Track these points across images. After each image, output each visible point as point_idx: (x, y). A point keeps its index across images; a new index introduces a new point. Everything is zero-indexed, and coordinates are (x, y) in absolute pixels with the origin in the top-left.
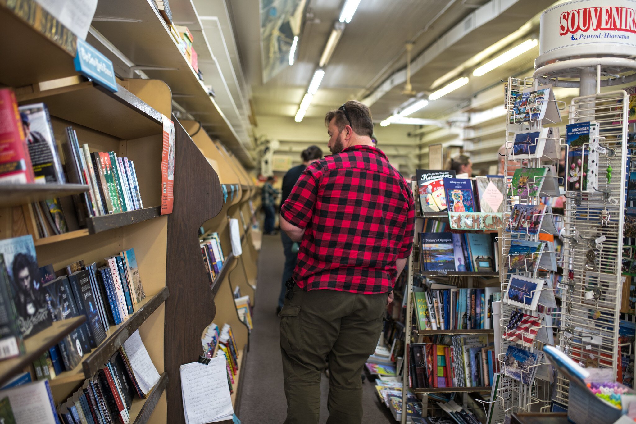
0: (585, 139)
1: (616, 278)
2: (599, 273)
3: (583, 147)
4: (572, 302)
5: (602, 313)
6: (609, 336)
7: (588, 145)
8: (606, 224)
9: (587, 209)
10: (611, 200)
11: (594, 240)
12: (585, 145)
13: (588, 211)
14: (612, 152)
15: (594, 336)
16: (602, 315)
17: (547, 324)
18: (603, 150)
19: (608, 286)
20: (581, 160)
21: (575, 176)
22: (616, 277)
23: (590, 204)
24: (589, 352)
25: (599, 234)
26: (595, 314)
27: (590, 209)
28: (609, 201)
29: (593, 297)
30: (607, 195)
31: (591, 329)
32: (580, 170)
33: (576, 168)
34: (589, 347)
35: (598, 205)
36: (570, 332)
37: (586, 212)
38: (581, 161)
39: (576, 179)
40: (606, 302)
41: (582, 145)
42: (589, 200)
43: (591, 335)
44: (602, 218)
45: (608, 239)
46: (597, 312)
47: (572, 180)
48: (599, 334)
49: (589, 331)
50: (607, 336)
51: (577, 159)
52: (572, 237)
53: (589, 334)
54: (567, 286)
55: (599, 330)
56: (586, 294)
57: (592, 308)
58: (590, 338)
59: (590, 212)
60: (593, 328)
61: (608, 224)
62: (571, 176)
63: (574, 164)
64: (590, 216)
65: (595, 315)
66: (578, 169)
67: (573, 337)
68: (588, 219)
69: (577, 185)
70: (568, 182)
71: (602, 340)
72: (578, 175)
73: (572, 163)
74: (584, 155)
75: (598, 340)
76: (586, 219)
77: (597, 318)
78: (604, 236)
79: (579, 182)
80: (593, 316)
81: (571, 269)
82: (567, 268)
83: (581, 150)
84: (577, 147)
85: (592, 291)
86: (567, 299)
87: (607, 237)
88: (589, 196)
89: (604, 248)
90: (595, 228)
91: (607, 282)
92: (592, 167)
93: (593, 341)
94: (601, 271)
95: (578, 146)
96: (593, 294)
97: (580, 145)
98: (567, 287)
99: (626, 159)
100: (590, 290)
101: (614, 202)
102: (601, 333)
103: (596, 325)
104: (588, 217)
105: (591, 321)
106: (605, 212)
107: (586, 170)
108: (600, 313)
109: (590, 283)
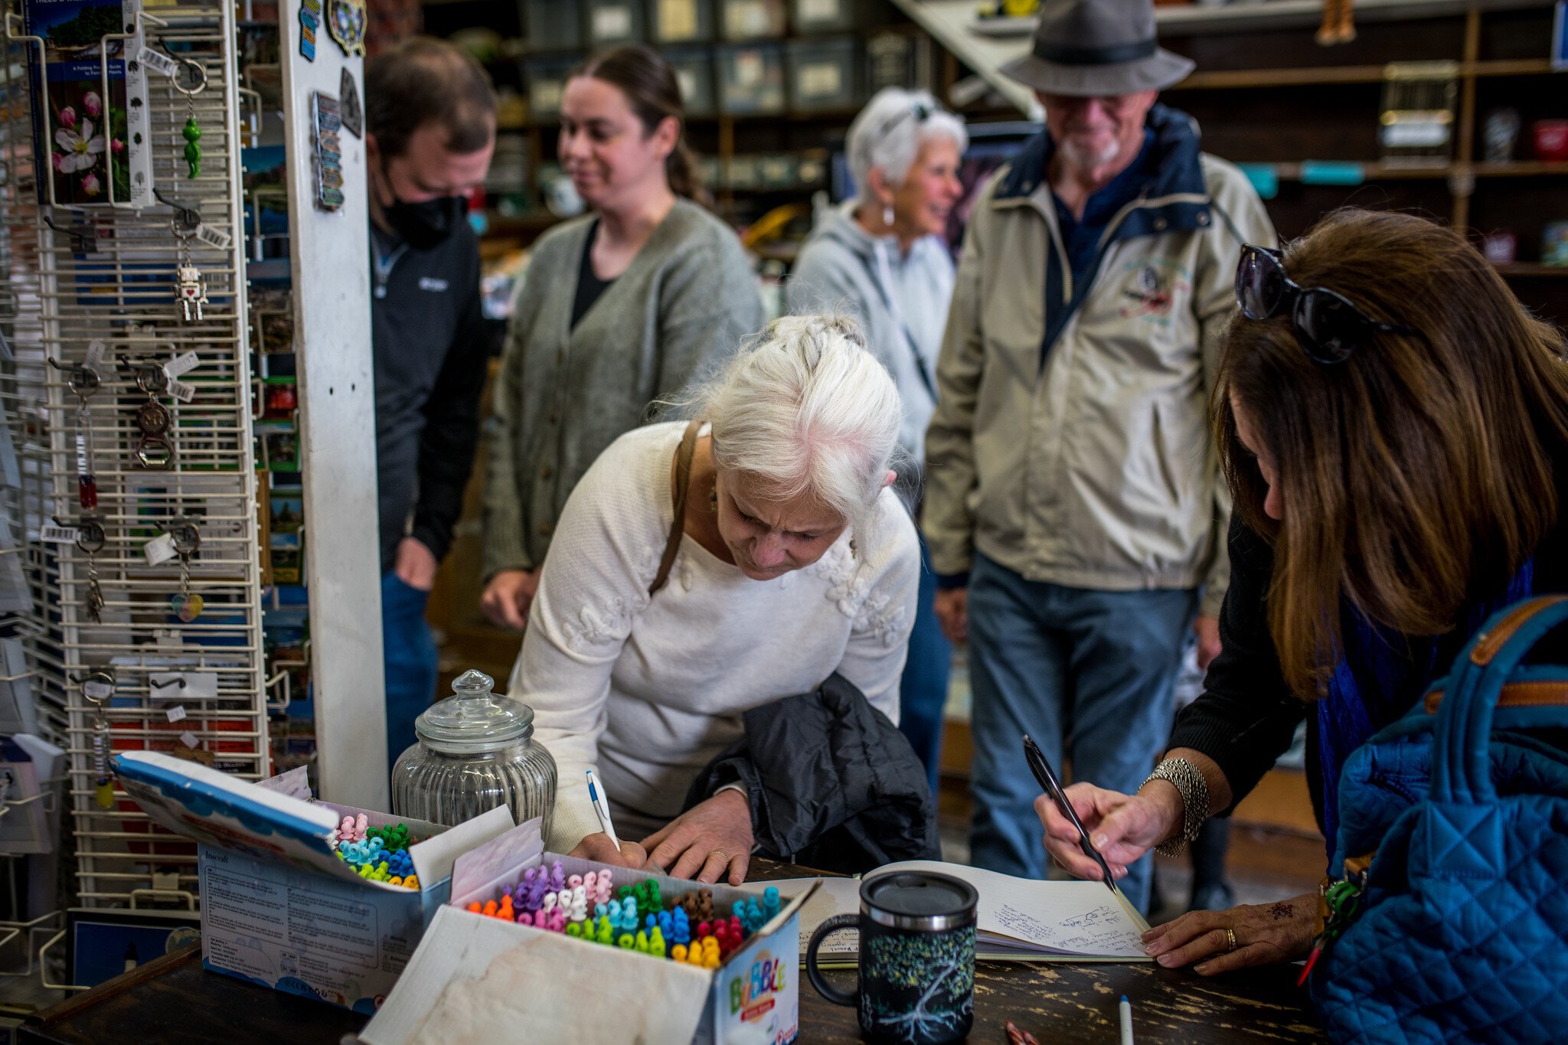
0: (107, 21)
1: (242, 482)
2: (179, 472)
3: (105, 49)
4: (100, 581)
5: (207, 598)
6: (230, 665)
7: (119, 44)
8: (200, 313)
9: (114, 267)
10: (206, 233)
11: (159, 369)
12: (109, 41)
13: (119, 272)
14: (193, 77)
15: (188, 677)
16: (207, 605)
17: (13, 671)
18: (166, 63)
19: (203, 511)
20: (101, 95)
21: (81, 152)
22: (243, 477)
23: (126, 252)
24: (178, 728)
25: (166, 347)
26: (185, 605)
27: (124, 267)
28: (199, 236)
29: (173, 553)
30: (188, 218)
31: (170, 654)
32: (98, 131)
33: (79, 121)
34: (177, 714)
35: (152, 252)
36: (102, 680)
37: (113, 279)
38: (99, 100)
39: (84, 162)
40: (202, 561)
41: (99, 42)
42: (117, 235)
43: (178, 675)
44: (185, 294)
45: (205, 362)
46: (190, 598)
47: (68, 166)
48: (199, 665)
49: (166, 660)
50: (224, 666)
51: (85, 92)
52: (78, 365)
53: (170, 671)
54: (75, 530)
55: (197, 651)
56: (148, 546)
57: (171, 587)
58: (177, 685)
59: (125, 278)
60: (177, 652)
61: (205, 311)
62: (65, 153)
63: (70, 111)
64: (126, 289)
65: (186, 610)
66: (87, 127)
67: (117, 692)
68: (121, 301)
69: (92, 185)
70: (57, 173)
71: (216, 683)
72: (93, 148)
73: (62, 107)
74: (109, 75)
75: (202, 686)
76: (115, 301)
77: (194, 616)
78: (193, 352)
79: (98, 169)
80: (181, 615)
81: (82, 471)
82: (63, 469)
83: (97, 60)
84: (75, 48)
85: (168, 536)
86: (77, 574)
87: (201, 357)
88: (117, 222)
89: (198, 390)
90: (151, 329)
91: (198, 500)
92: (141, 121)
93: (188, 693)
94: (184, 468)
95: (81, 45)
96: (174, 544)
97: (87, 42)
98: (77, 535)
99: (239, 100)
100: (160, 532)
101: (217, 240)
102: (203, 661)
103: (187, 640)
104: (121, 294)
105: (169, 630)
106: (190, 274)
107: (121, 133)
108: (200, 599)
109: (141, 511)
